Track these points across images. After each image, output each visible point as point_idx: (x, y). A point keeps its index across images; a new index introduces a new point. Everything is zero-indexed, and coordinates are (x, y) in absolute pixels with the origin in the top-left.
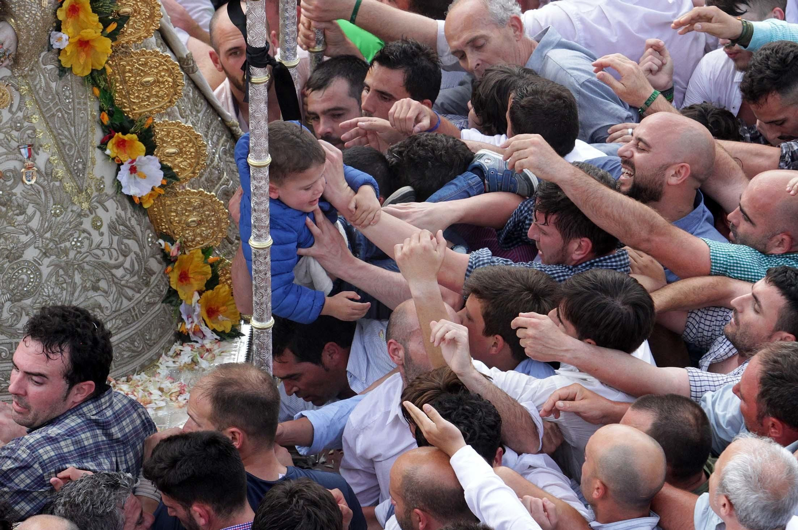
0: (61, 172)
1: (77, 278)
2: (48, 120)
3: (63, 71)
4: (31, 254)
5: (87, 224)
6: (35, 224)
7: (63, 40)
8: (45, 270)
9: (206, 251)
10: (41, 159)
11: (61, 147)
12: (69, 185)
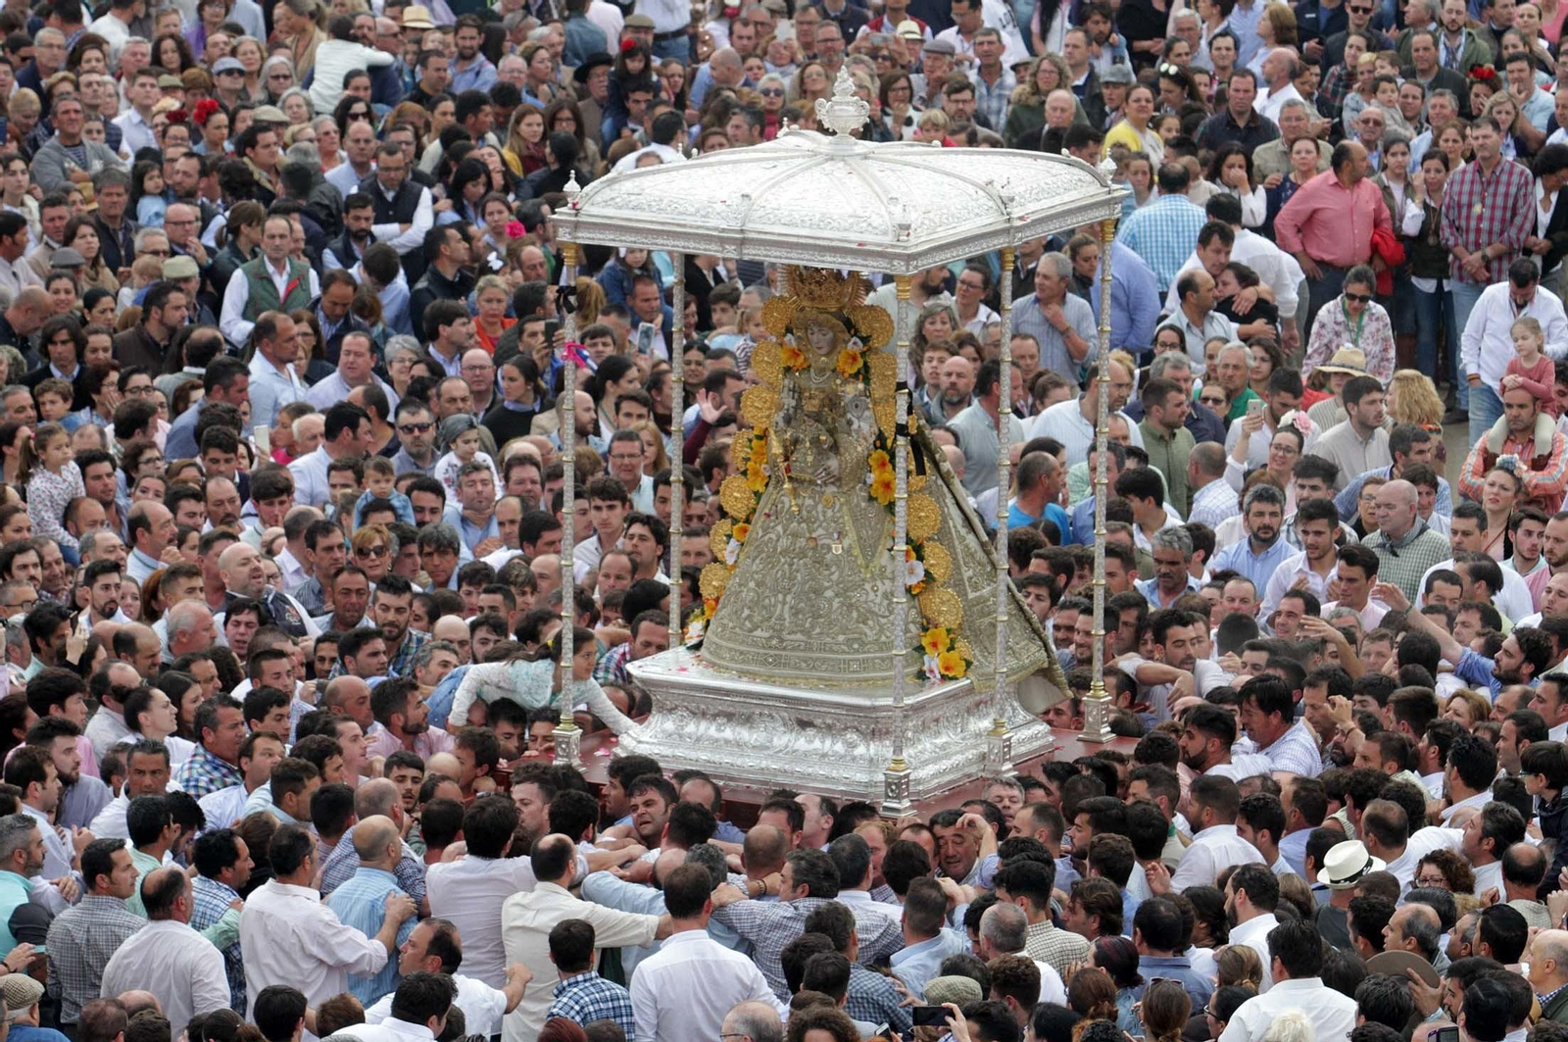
0: (856, 552)
1: (855, 614)
2: (855, 521)
3: (871, 499)
4: (829, 594)
5: (868, 586)
6: (835, 577)
7: (871, 478)
8: (836, 605)
9: (949, 631)
10: (846, 542)
11: (860, 538)
12: (860, 561)
